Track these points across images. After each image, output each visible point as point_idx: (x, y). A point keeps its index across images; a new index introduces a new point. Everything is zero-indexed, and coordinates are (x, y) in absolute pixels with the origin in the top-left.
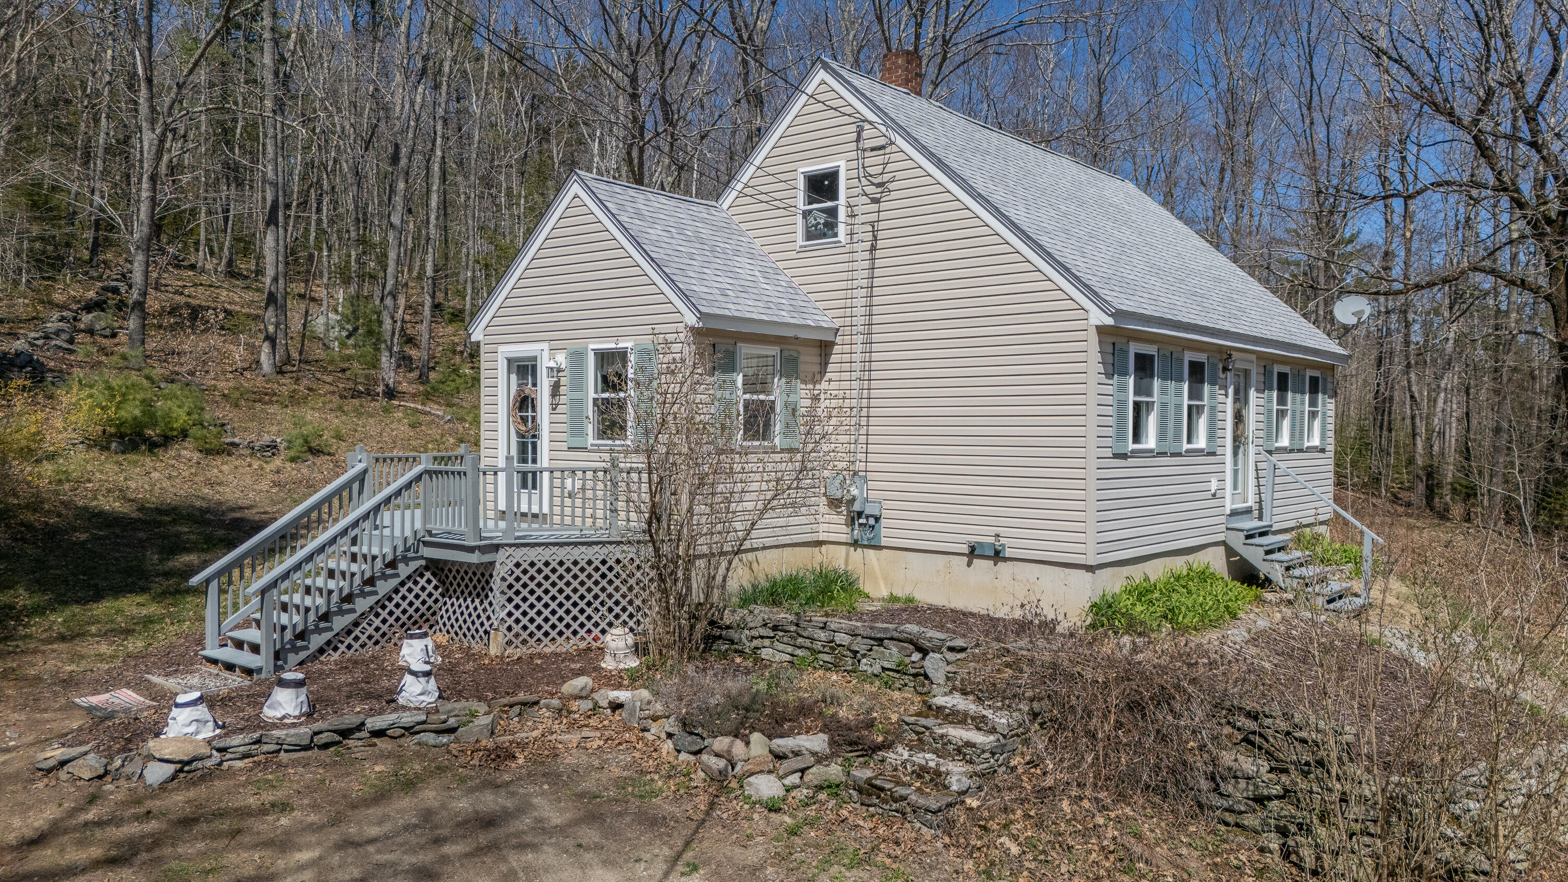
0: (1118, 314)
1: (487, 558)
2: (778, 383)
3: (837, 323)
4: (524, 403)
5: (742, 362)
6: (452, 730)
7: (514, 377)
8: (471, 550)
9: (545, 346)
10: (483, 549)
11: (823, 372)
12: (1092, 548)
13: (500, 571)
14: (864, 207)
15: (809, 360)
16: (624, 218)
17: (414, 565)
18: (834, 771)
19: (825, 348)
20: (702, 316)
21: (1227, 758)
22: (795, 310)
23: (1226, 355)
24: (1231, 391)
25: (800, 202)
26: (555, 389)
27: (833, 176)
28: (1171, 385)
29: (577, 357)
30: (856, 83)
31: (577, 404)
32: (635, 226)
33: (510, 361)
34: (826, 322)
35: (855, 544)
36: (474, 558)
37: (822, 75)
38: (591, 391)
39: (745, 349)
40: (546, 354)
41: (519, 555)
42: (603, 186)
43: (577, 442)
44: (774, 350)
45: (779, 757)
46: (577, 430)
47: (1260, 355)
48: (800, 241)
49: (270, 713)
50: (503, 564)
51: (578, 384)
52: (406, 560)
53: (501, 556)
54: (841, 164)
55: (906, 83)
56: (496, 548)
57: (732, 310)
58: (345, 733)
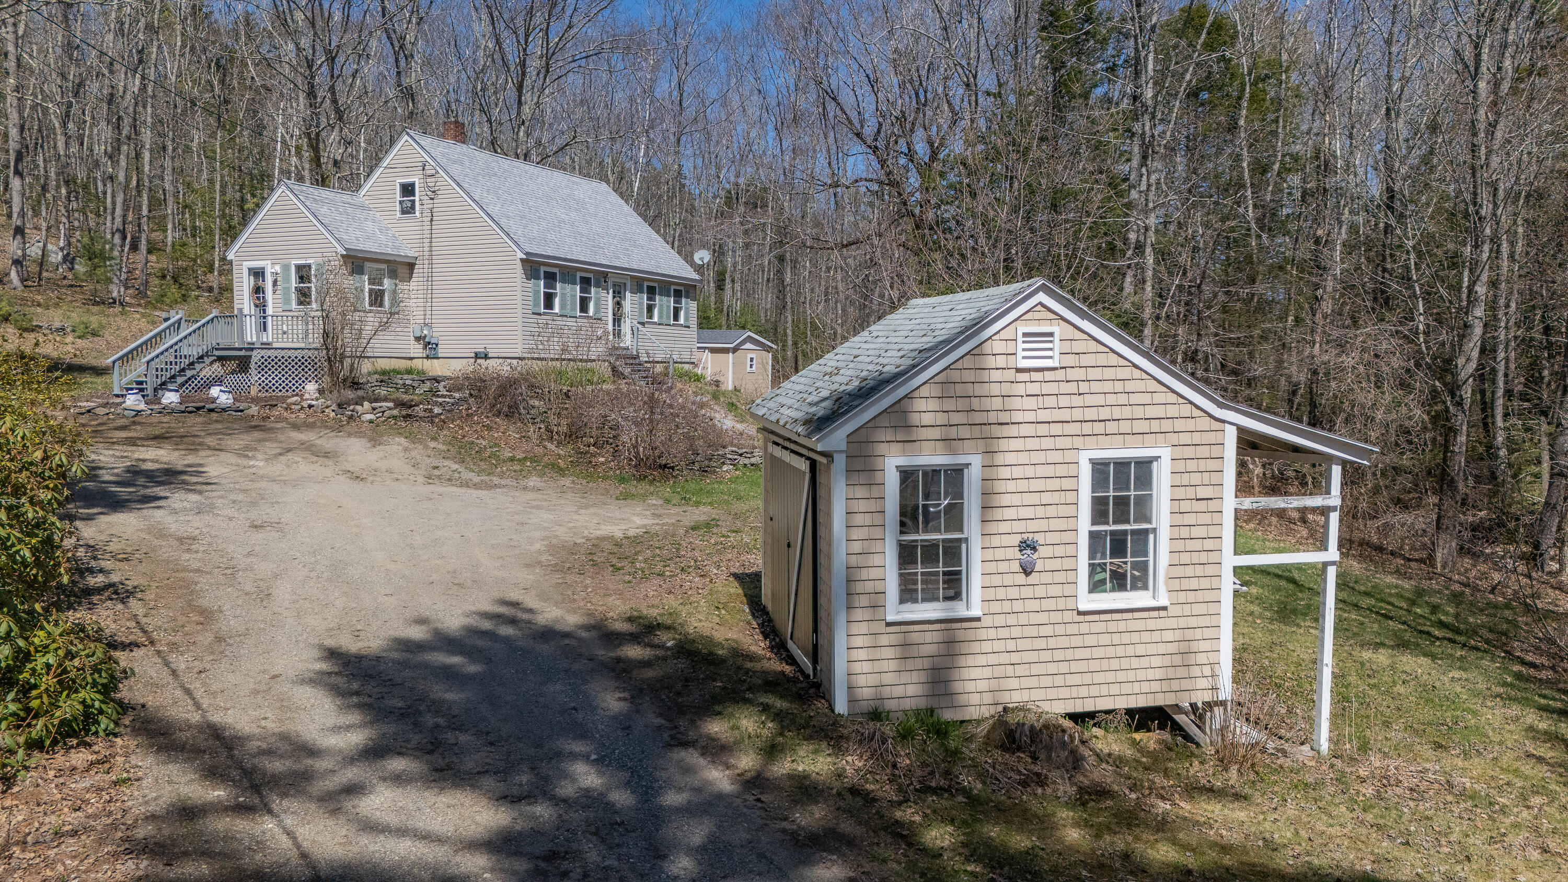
0: (527, 254)
1: (248, 353)
2: (386, 282)
3: (416, 255)
4: (258, 290)
5: (366, 269)
6: (242, 411)
7: (252, 278)
8: (241, 349)
9: (269, 262)
10: (247, 349)
11: (411, 278)
12: (519, 350)
13: (254, 359)
14: (426, 201)
15: (403, 271)
16: (308, 204)
17: (212, 358)
18: (395, 412)
19: (411, 266)
20: (346, 249)
21: (531, 402)
22: (394, 247)
23: (605, 275)
24: (611, 291)
25: (398, 198)
26: (275, 283)
27: (412, 185)
28: (568, 286)
29: (286, 268)
30: (422, 143)
31: (286, 290)
32: (314, 206)
33: (250, 269)
34: (411, 253)
35: (428, 357)
36: (243, 353)
37: (406, 137)
38: (294, 282)
39: (368, 265)
40: (269, 266)
41: (263, 353)
42: (296, 187)
43: (287, 307)
44: (384, 266)
45: (374, 409)
46: (287, 301)
47: (632, 277)
48: (398, 215)
49: (164, 401)
50: (256, 356)
51: (287, 279)
52: (208, 356)
53: (255, 353)
54: (416, 180)
55: (455, 138)
56: (252, 349)
57: (361, 247)
58: (198, 409)
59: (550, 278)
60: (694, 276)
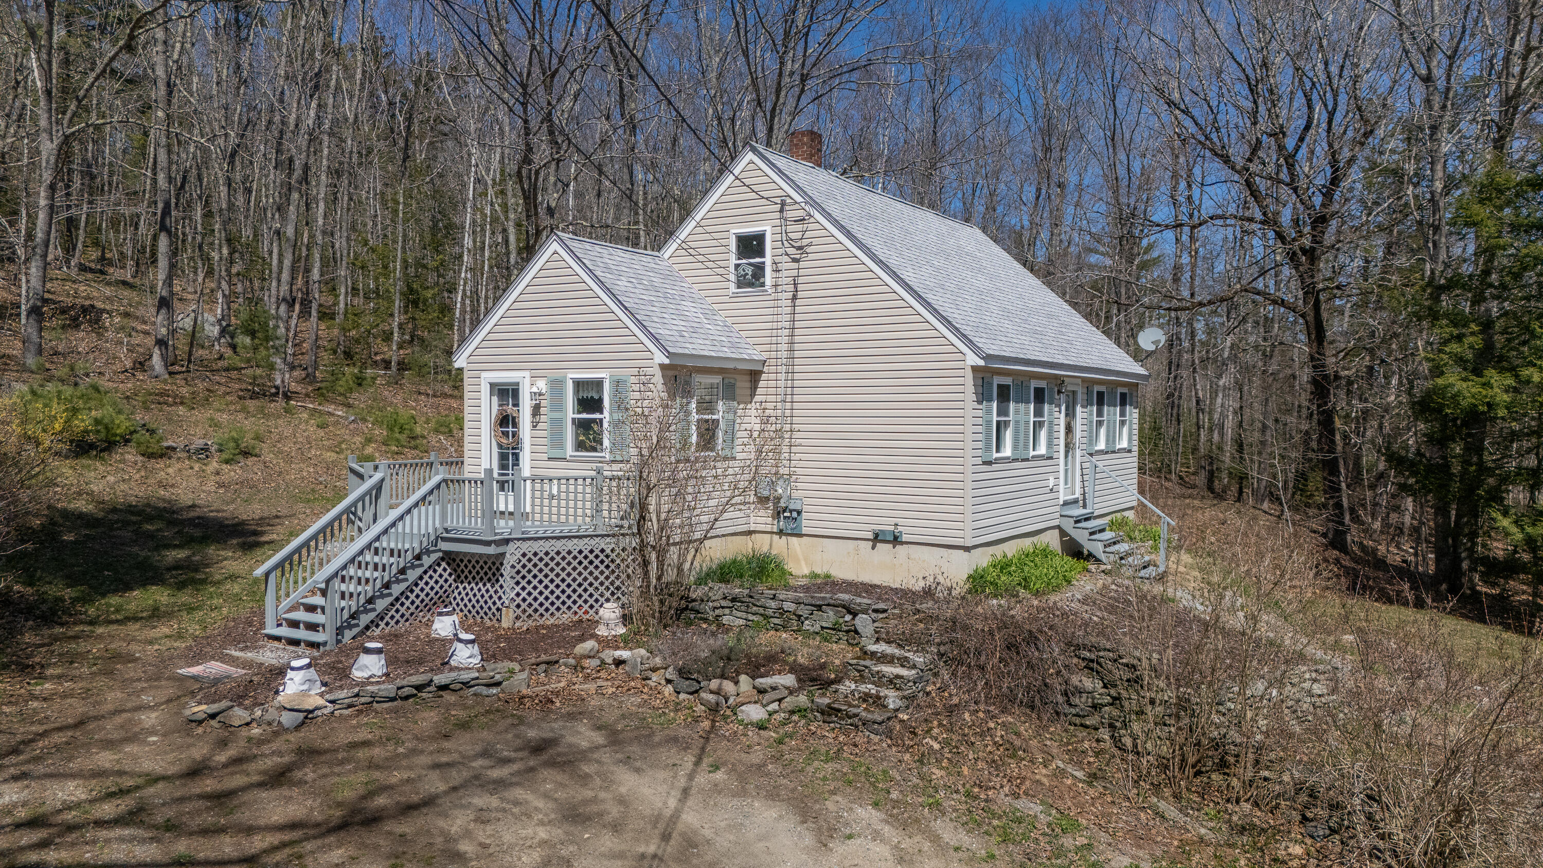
0: (988, 358)
1: (500, 550)
2: (721, 406)
3: (765, 355)
4: (506, 421)
5: (694, 387)
6: (498, 684)
7: (495, 399)
8: (488, 543)
9: (527, 374)
10: (498, 543)
11: (753, 395)
12: (969, 533)
13: (510, 560)
14: (786, 264)
15: (743, 384)
16: (598, 273)
17: (435, 556)
18: (802, 699)
19: (754, 376)
20: (670, 355)
21: (1075, 680)
22: (733, 346)
23: (1059, 382)
24: (1063, 408)
25: (733, 260)
26: (536, 410)
27: (760, 238)
28: (1022, 406)
29: (557, 385)
30: (779, 164)
31: (557, 425)
32: (607, 278)
33: (492, 385)
34: (756, 354)
35: (781, 533)
36: (491, 550)
37: (750, 156)
38: (570, 412)
39: (698, 379)
40: (527, 382)
41: (525, 546)
42: (576, 244)
43: (557, 453)
44: (716, 379)
45: (762, 691)
46: (557, 441)
47: (1084, 380)
48: (733, 288)
49: (357, 674)
50: (512, 555)
51: (558, 405)
52: (428, 552)
53: (511, 547)
54: (767, 229)
55: (809, 158)
56: (507, 541)
58: (419, 688)
59: (1004, 394)
60: (1138, 369)
